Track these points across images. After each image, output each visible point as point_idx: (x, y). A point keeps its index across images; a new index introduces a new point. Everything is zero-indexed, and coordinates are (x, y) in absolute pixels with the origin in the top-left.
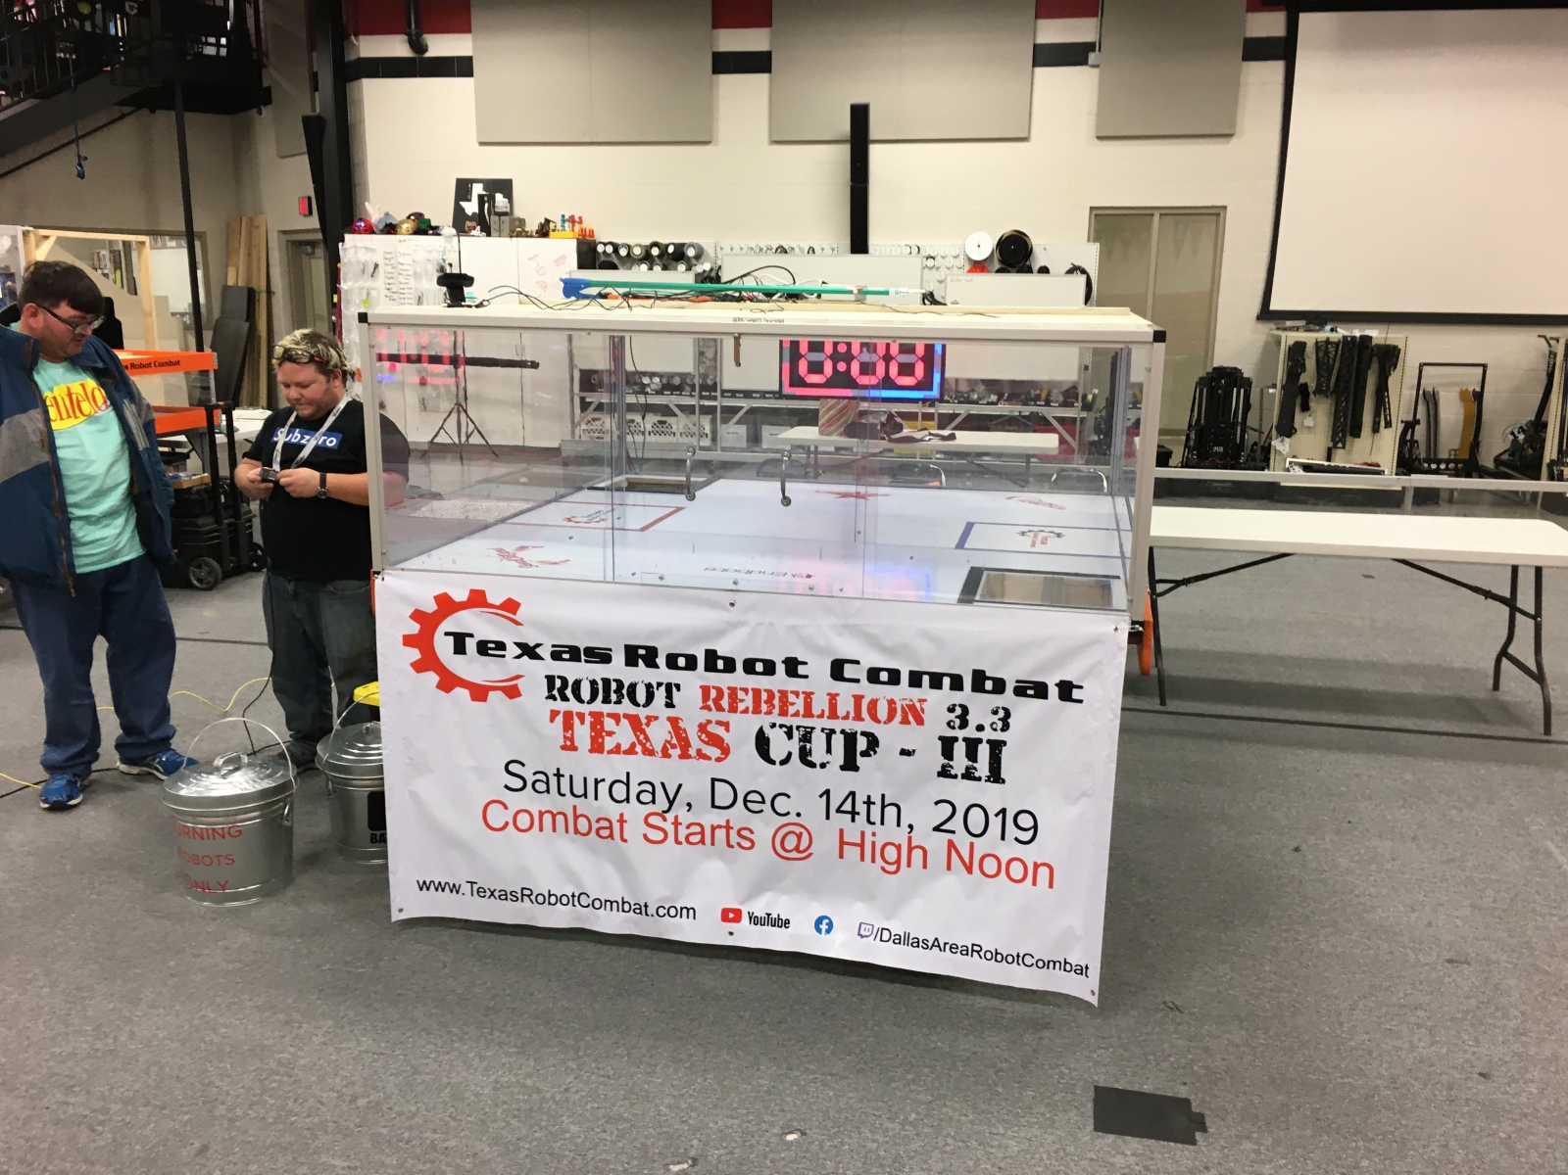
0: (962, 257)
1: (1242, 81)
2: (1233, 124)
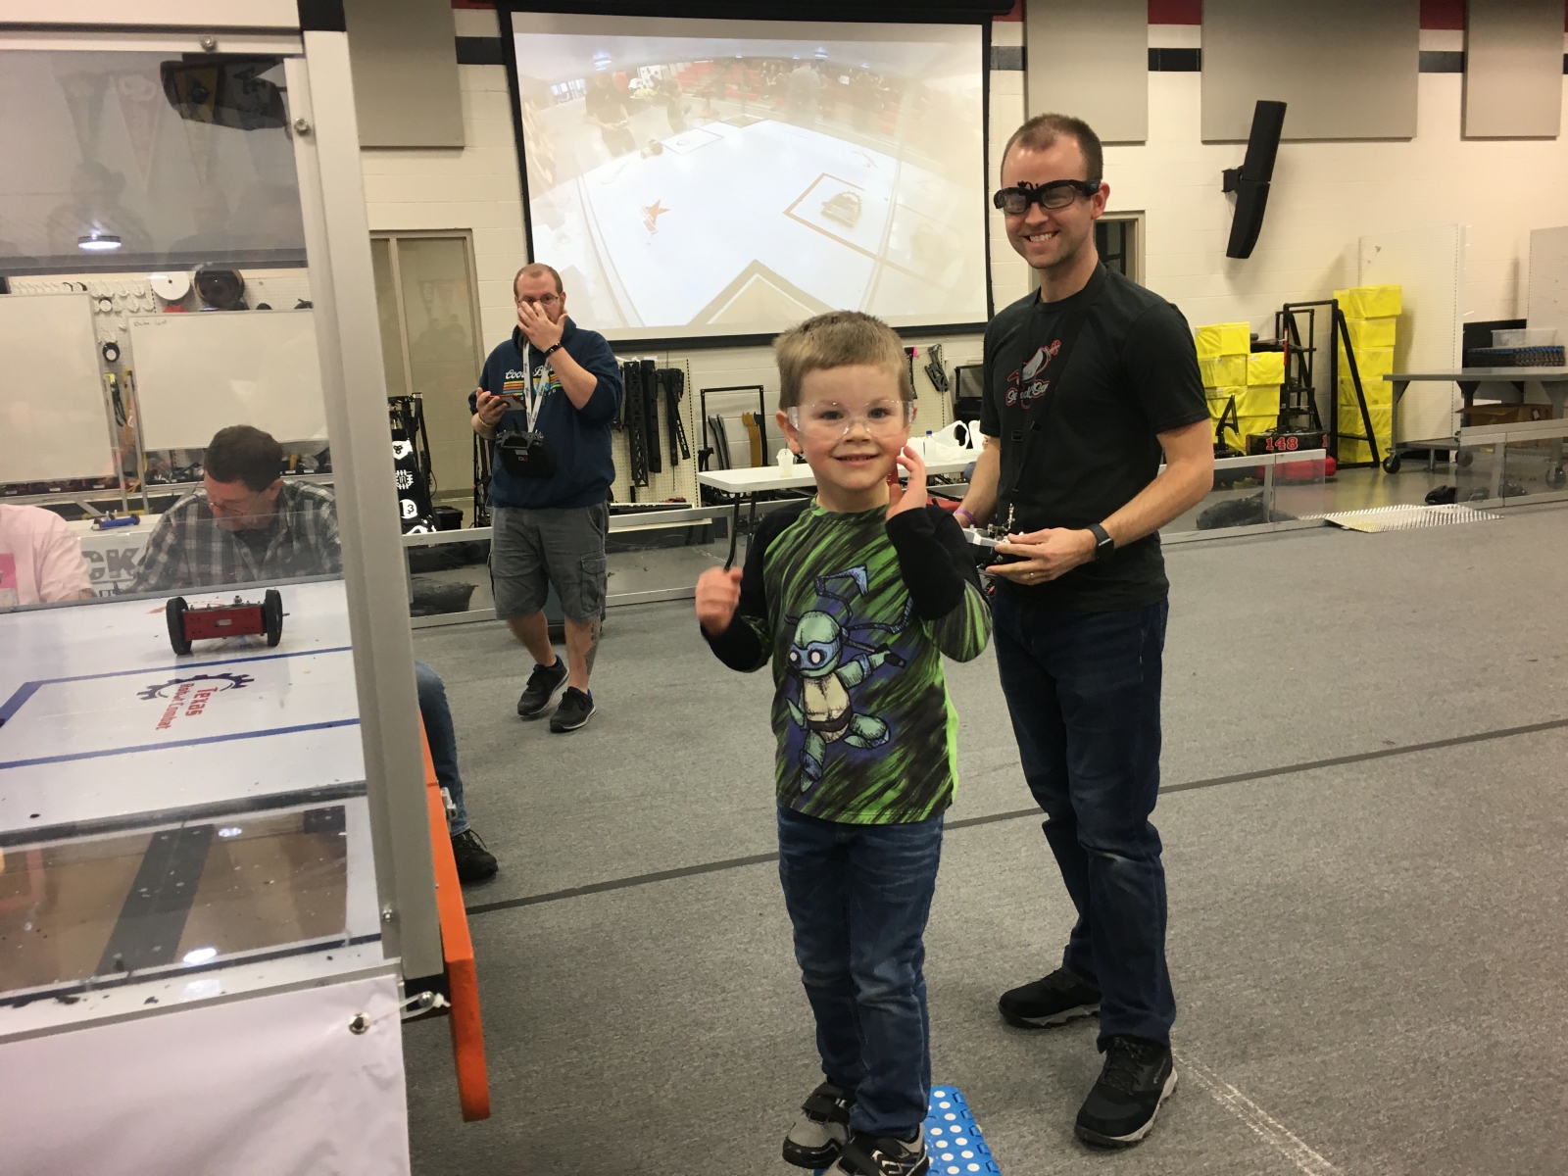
0: (150, 297)
1: (462, 87)
2: (461, 134)
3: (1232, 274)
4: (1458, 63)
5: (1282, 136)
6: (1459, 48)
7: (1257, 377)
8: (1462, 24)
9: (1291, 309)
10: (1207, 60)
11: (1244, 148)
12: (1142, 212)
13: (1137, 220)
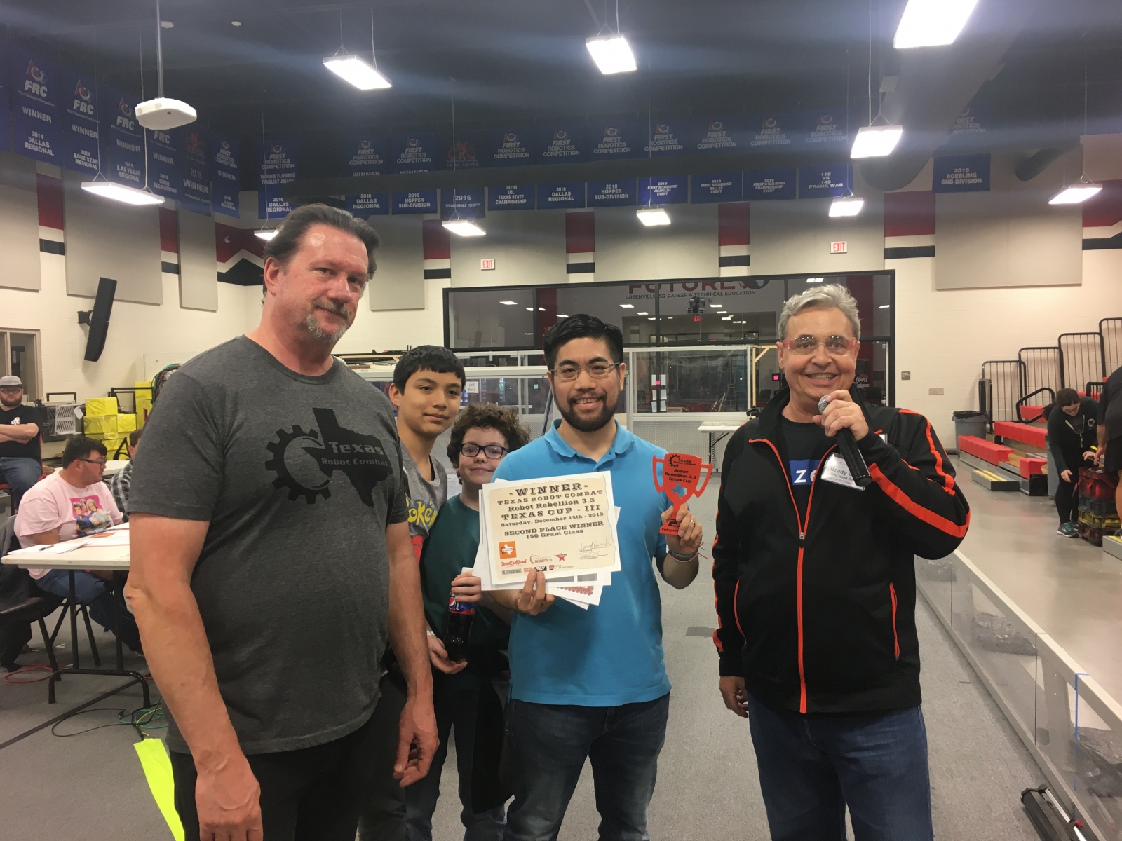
3: (85, 369)
4: (176, 269)
5: (115, 297)
6: (176, 262)
7: (123, 428)
8: (177, 250)
9: (115, 391)
10: (68, 248)
11: (93, 301)
12: (38, 330)
13: (35, 334)
